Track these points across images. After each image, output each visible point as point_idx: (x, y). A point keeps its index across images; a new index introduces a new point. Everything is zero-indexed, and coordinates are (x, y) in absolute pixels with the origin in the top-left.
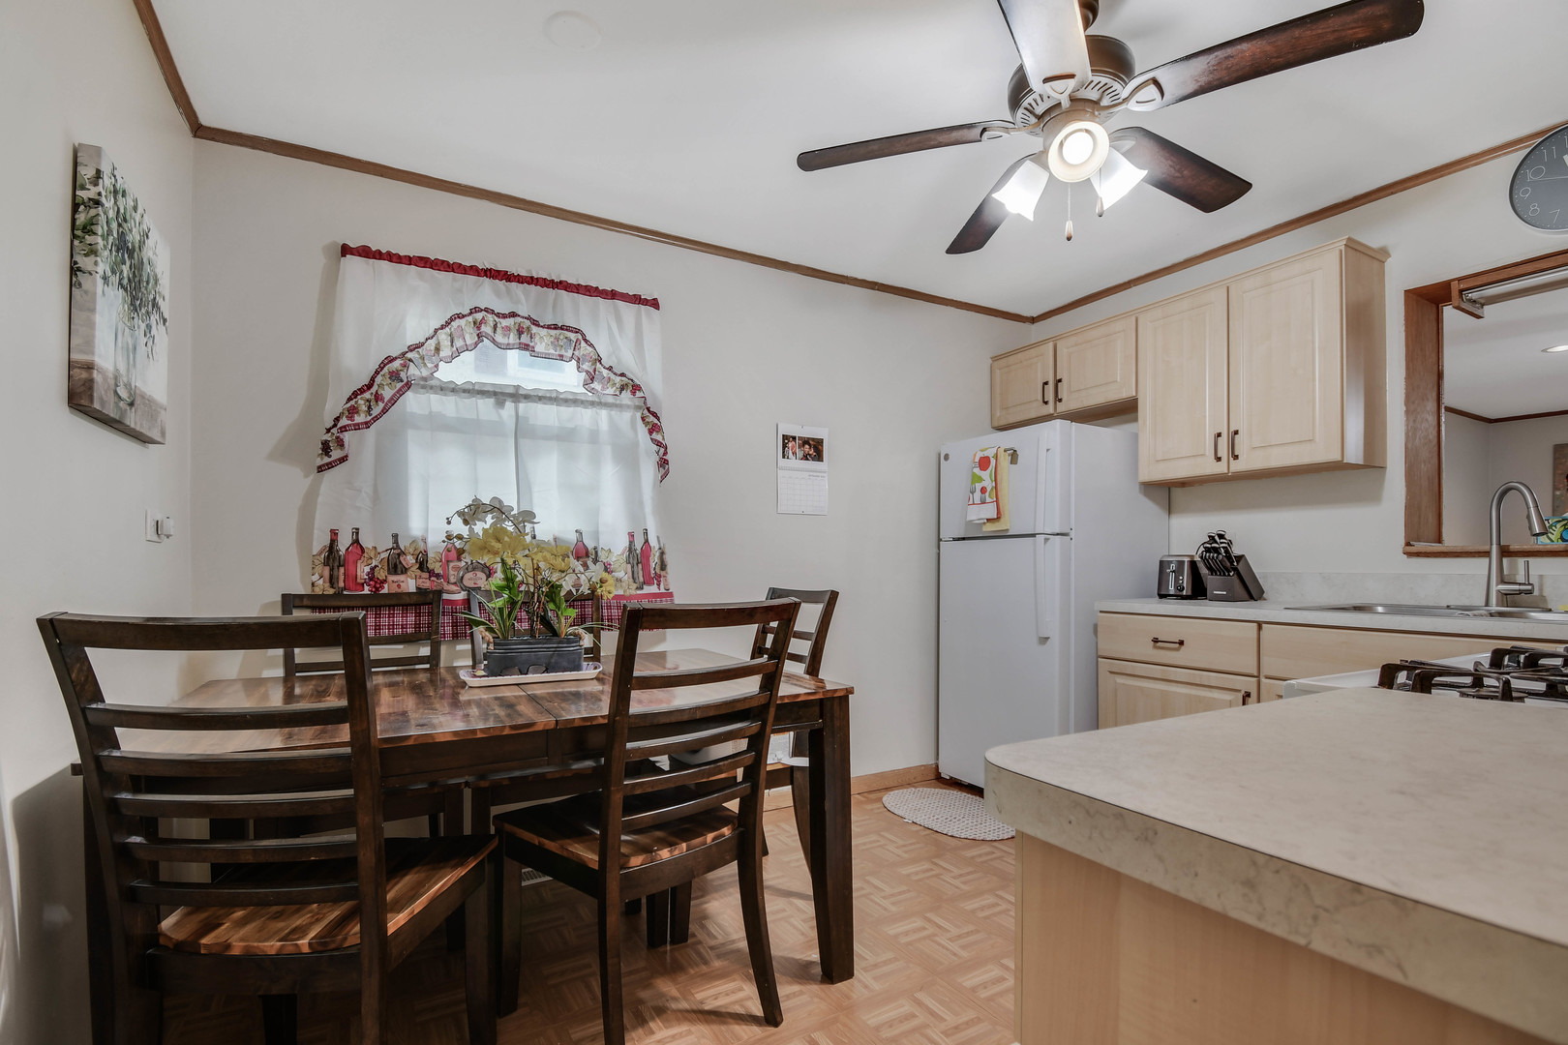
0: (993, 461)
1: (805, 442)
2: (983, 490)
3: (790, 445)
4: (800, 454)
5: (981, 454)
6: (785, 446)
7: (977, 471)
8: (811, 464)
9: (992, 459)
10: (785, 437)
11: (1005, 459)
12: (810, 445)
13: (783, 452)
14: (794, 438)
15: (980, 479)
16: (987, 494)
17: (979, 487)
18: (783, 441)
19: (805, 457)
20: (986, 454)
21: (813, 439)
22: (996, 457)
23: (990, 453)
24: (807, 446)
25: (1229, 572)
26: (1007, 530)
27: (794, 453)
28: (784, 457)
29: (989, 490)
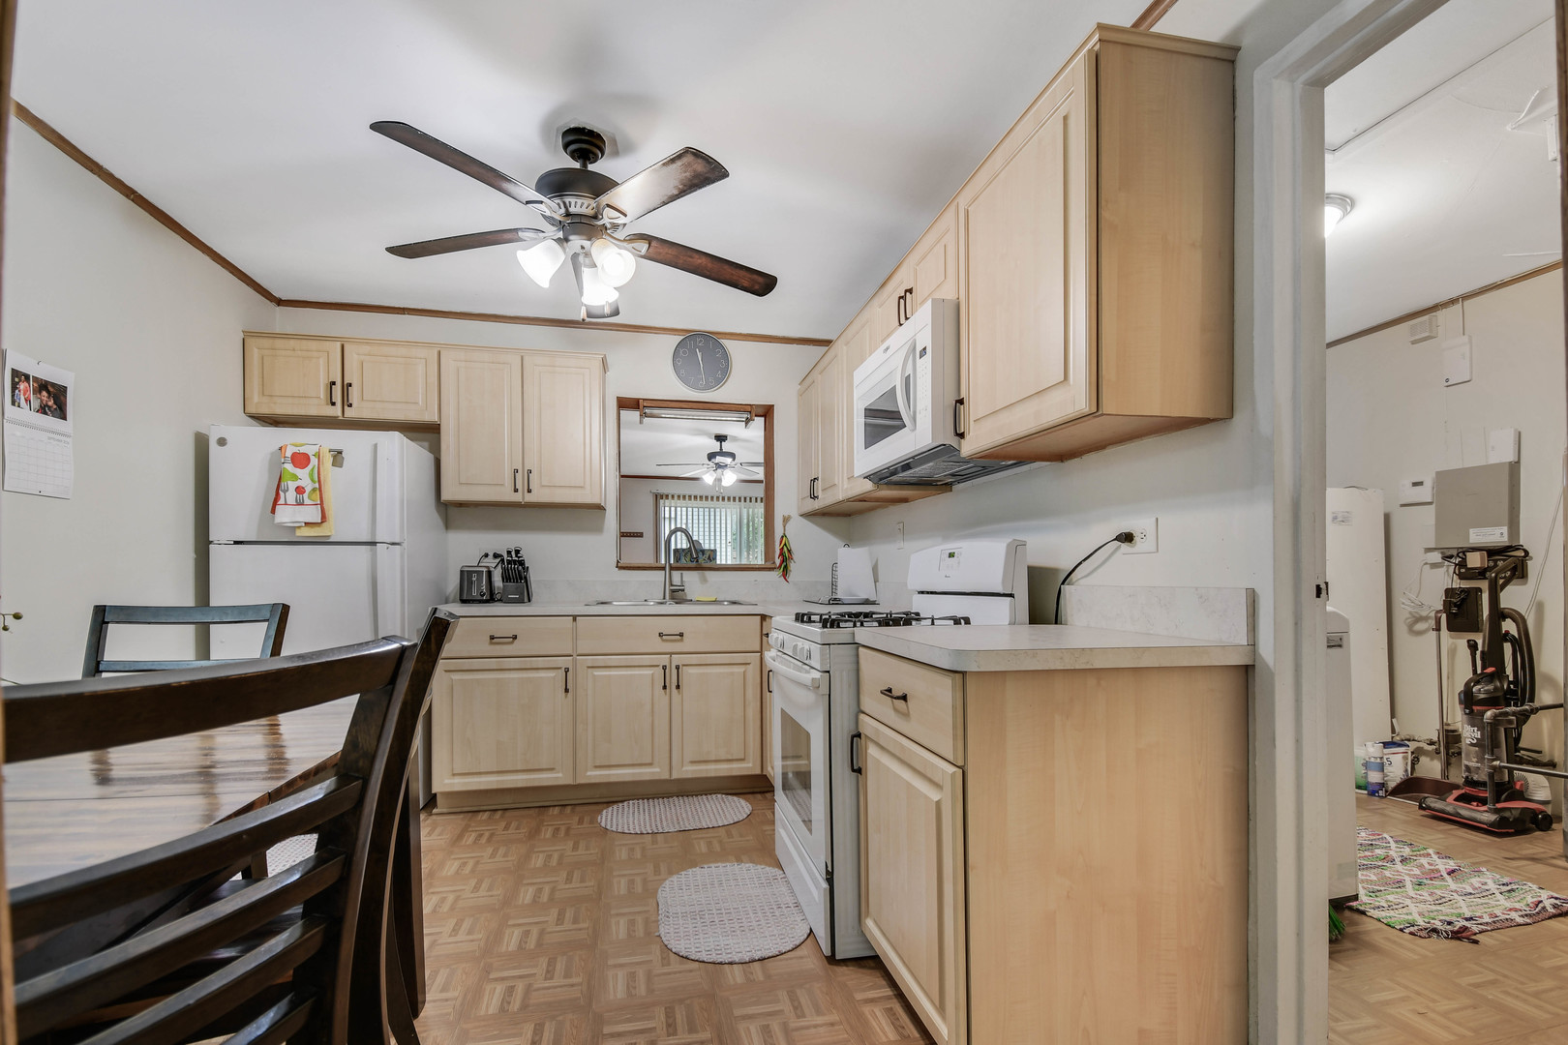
0: (314, 461)
1: (43, 386)
2: (300, 490)
3: (22, 386)
4: (36, 404)
5: (296, 450)
6: (14, 387)
7: (289, 467)
8: (50, 421)
9: (312, 458)
10: (15, 373)
11: (328, 459)
12: (48, 392)
13: (13, 396)
14: (27, 377)
15: (295, 478)
16: (306, 495)
17: (292, 485)
18: (13, 380)
19: (43, 409)
20: (302, 450)
21: (53, 385)
22: (318, 455)
23: (310, 450)
24: (44, 393)
25: (521, 579)
26: (329, 537)
27: (27, 400)
28: (13, 403)
29: (308, 489)
